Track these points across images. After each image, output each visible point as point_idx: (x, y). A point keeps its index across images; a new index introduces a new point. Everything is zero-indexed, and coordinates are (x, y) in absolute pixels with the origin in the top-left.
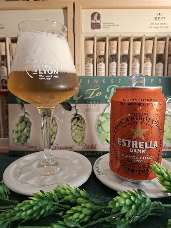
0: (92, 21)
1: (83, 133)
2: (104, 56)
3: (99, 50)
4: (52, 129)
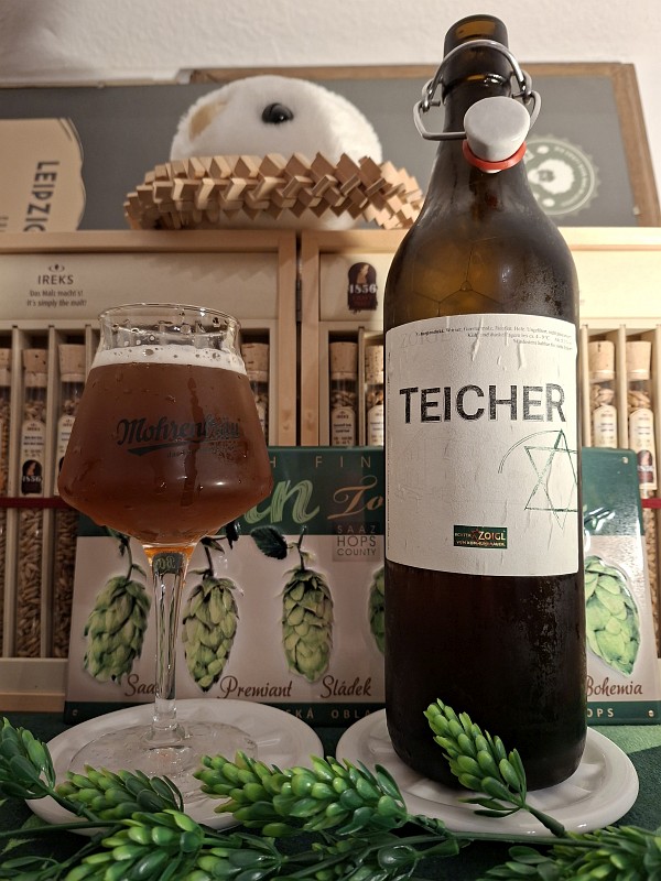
0: (352, 286)
1: (325, 639)
3: (372, 368)
4: (217, 625)
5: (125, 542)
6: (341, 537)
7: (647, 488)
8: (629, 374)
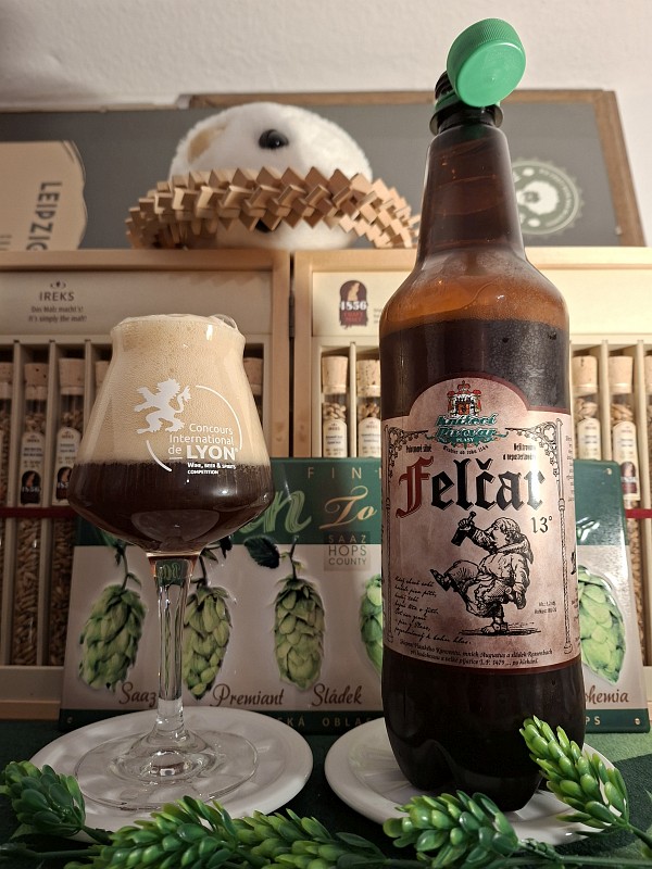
0: (343, 303)
1: (316, 647)
3: (363, 381)
4: (211, 633)
5: (121, 552)
6: (332, 547)
7: (630, 498)
8: (611, 388)
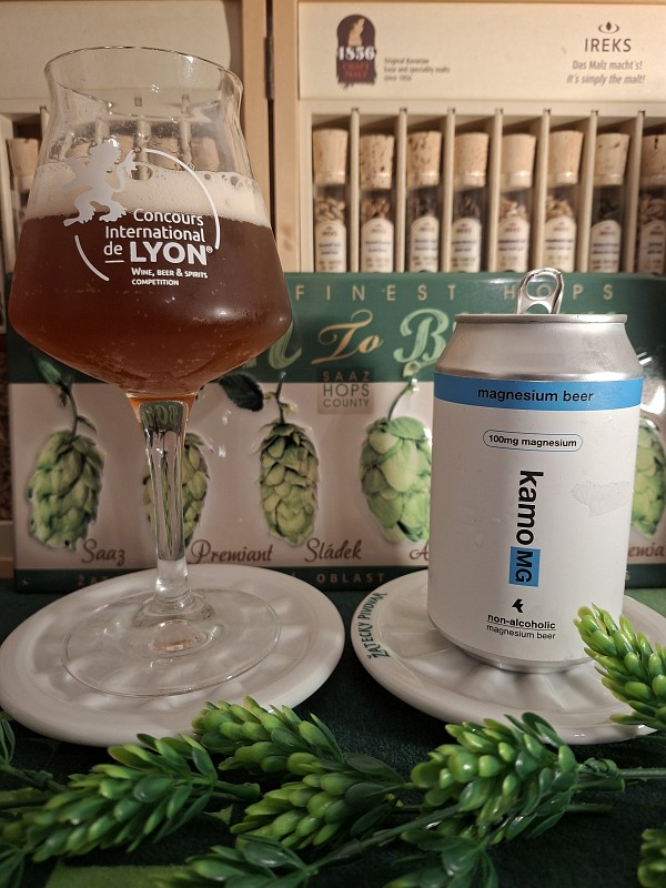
0: (342, 50)
1: (310, 500)
2: (390, 194)
3: (368, 166)
5: (66, 390)
6: (328, 385)
